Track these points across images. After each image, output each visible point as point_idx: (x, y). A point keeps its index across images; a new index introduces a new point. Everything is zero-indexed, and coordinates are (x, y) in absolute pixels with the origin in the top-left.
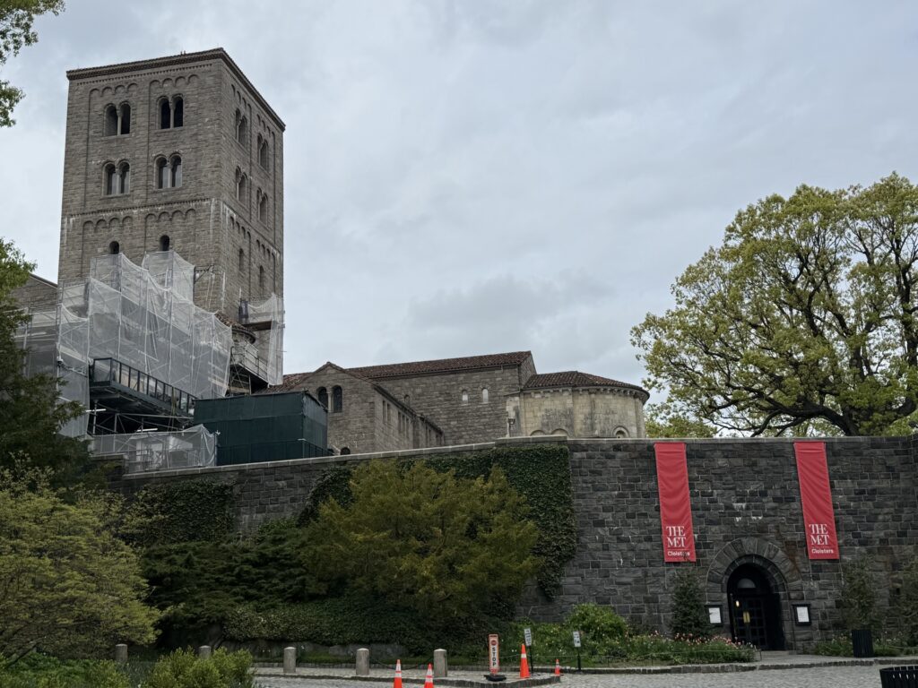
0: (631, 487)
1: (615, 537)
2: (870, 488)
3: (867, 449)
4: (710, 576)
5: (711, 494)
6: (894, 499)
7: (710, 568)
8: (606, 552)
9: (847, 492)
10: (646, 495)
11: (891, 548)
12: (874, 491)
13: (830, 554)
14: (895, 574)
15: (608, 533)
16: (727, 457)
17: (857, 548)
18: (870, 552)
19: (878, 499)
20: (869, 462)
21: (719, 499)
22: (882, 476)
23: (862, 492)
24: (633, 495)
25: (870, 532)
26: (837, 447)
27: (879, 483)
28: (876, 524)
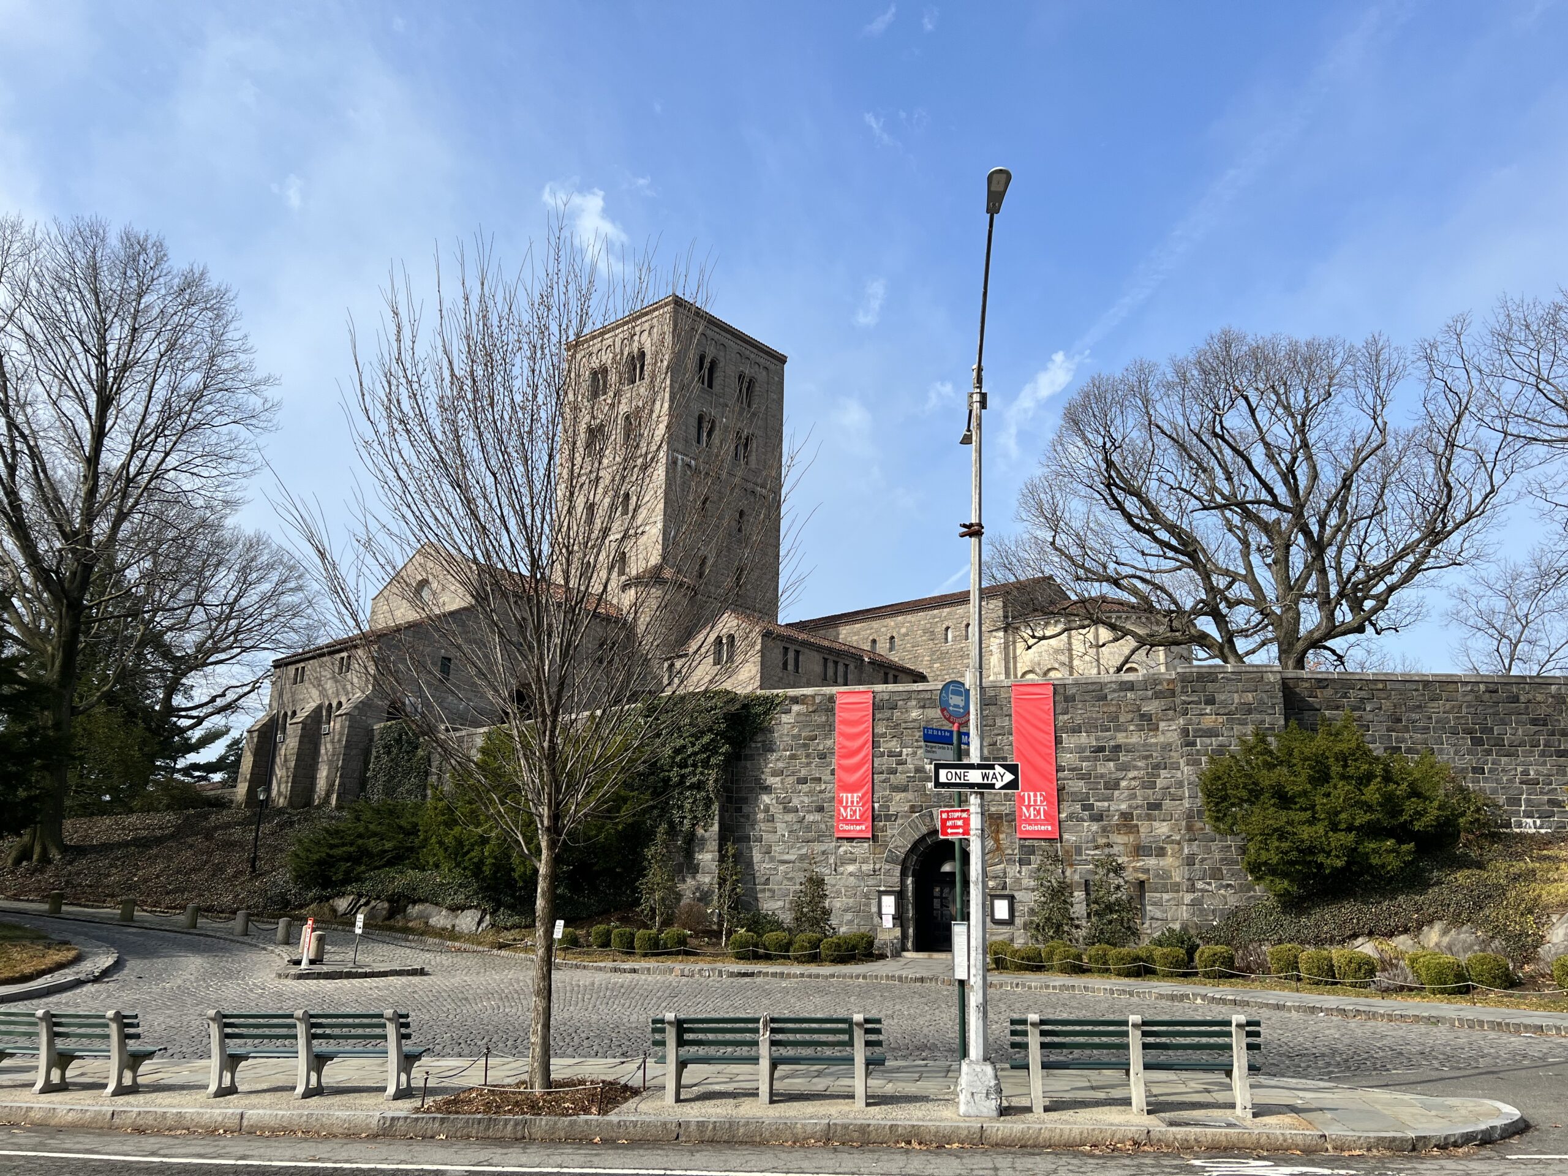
0: (806, 746)
1: (781, 806)
2: (1112, 743)
3: (1114, 691)
4: (888, 856)
5: (900, 754)
6: (1146, 758)
7: (891, 846)
8: (769, 824)
9: (1080, 749)
10: (822, 756)
11: (1137, 826)
12: (1117, 748)
13: (1047, 831)
14: (1138, 861)
15: (774, 801)
16: (924, 707)
17: (1086, 824)
18: (1104, 830)
19: (1123, 758)
20: (1113, 709)
21: (909, 761)
22: (1132, 728)
23: (1101, 749)
24: (808, 756)
25: (1106, 804)
26: (1071, 691)
27: (1127, 737)
28: (1116, 793)
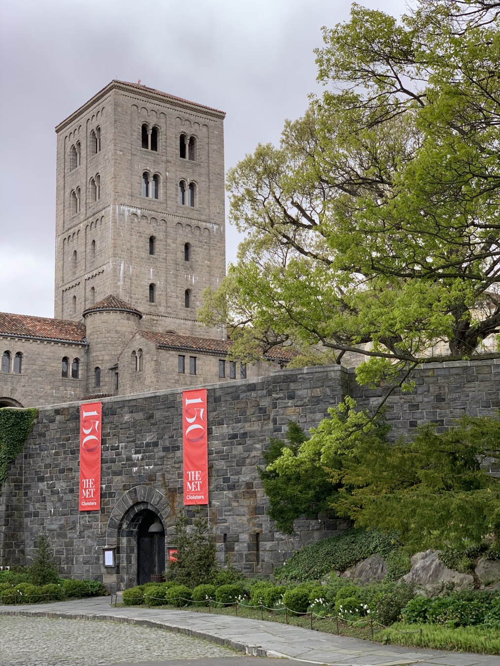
0: (64, 446)
1: (50, 490)
2: (242, 431)
3: (244, 392)
4: (110, 523)
5: (118, 448)
6: (262, 441)
7: (112, 515)
8: (43, 503)
9: (223, 437)
10: (73, 452)
11: (255, 492)
12: (245, 435)
13: (201, 500)
14: (255, 518)
15: (46, 487)
16: (132, 412)
17: (225, 492)
18: (236, 496)
19: (249, 442)
20: (243, 405)
21: (123, 451)
22: (254, 419)
23: (234, 436)
24: (65, 453)
25: (237, 477)
26: (218, 394)
27: (250, 426)
28: (244, 468)
